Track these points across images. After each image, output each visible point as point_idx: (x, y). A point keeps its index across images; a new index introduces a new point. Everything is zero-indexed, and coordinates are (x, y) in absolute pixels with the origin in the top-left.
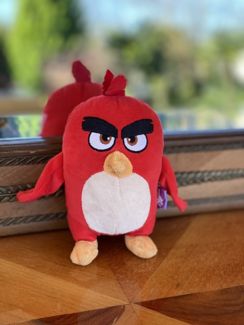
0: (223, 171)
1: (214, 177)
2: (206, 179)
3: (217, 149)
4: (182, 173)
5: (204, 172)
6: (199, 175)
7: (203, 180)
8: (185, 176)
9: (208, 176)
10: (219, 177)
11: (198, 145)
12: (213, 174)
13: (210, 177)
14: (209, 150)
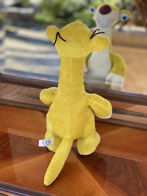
0: (136, 113)
1: (132, 114)
2: (128, 114)
3: (134, 103)
4: (118, 109)
5: (127, 111)
6: (125, 111)
7: (126, 114)
8: (119, 110)
9: (129, 113)
10: (134, 114)
11: (125, 100)
12: (132, 113)
13: (130, 113)
14: (130, 103)
